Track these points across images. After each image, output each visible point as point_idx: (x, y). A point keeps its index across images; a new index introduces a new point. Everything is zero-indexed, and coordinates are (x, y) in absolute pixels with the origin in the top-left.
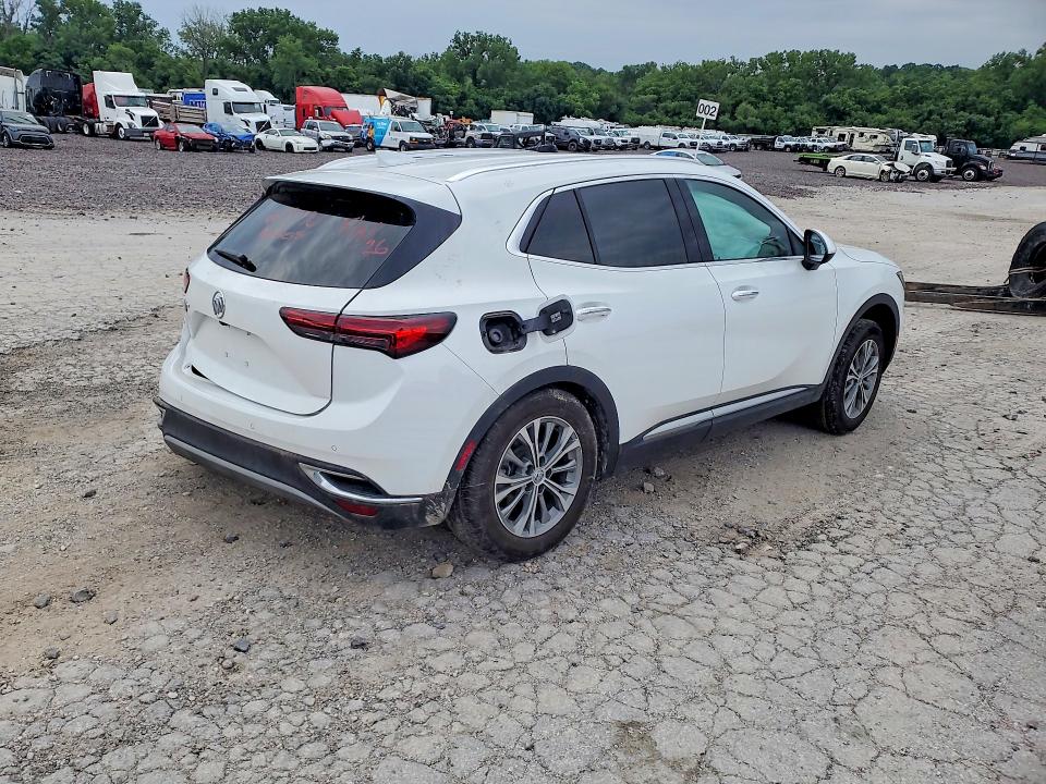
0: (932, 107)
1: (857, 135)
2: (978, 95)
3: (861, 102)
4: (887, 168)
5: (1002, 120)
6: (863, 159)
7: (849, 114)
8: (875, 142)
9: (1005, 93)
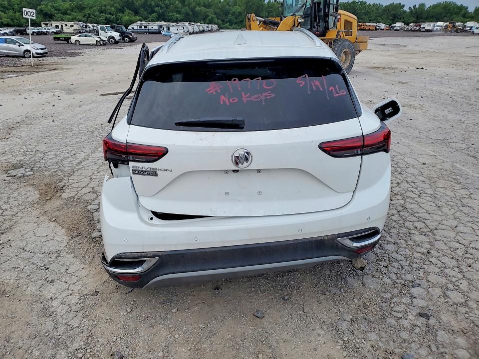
0: (89, 12)
1: (64, 26)
2: (105, 6)
3: (57, 9)
4: (98, 39)
5: (118, 17)
6: (86, 36)
7: (54, 16)
8: (73, 28)
9: (115, 5)
